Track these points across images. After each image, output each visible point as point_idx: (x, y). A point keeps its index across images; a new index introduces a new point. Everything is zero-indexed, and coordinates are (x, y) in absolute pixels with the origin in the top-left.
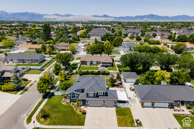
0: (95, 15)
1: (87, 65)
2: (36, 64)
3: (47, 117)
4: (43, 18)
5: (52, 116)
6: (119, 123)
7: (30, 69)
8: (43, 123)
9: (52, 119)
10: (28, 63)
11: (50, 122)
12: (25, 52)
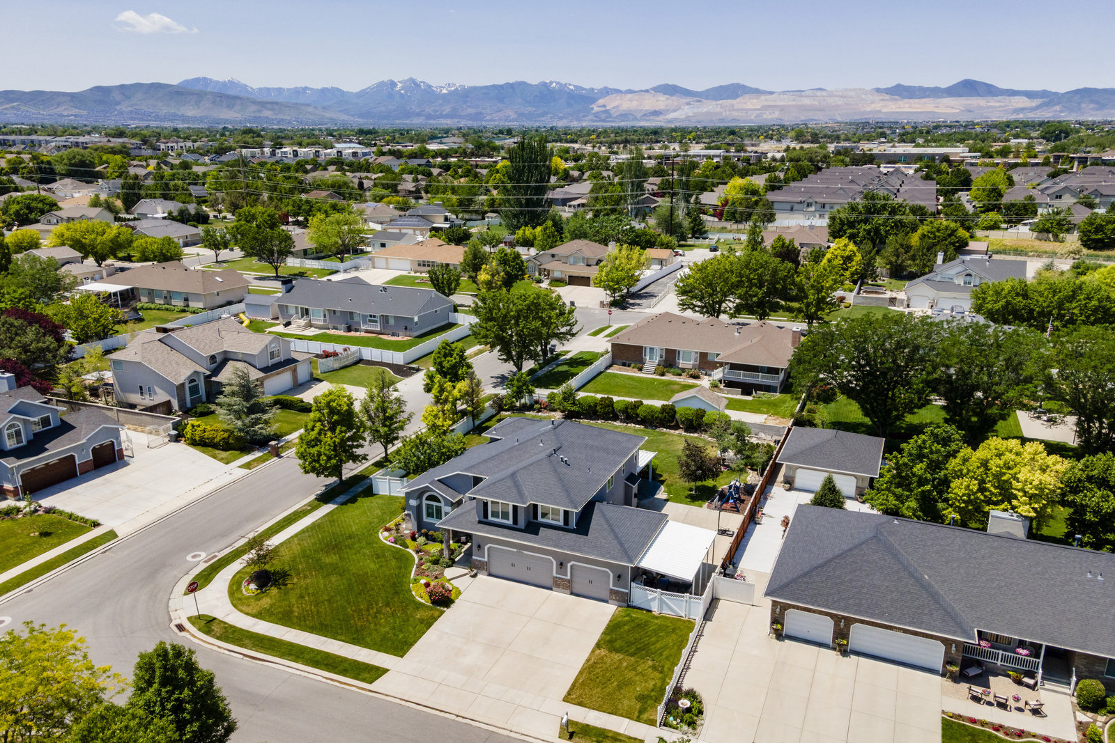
0: (898, 86)
1: (640, 369)
2: (400, 338)
3: (276, 583)
4: (596, 109)
5: (295, 580)
6: (583, 684)
7: (360, 361)
8: (243, 604)
9: (286, 593)
10: (367, 331)
11: (271, 606)
12: (396, 281)
